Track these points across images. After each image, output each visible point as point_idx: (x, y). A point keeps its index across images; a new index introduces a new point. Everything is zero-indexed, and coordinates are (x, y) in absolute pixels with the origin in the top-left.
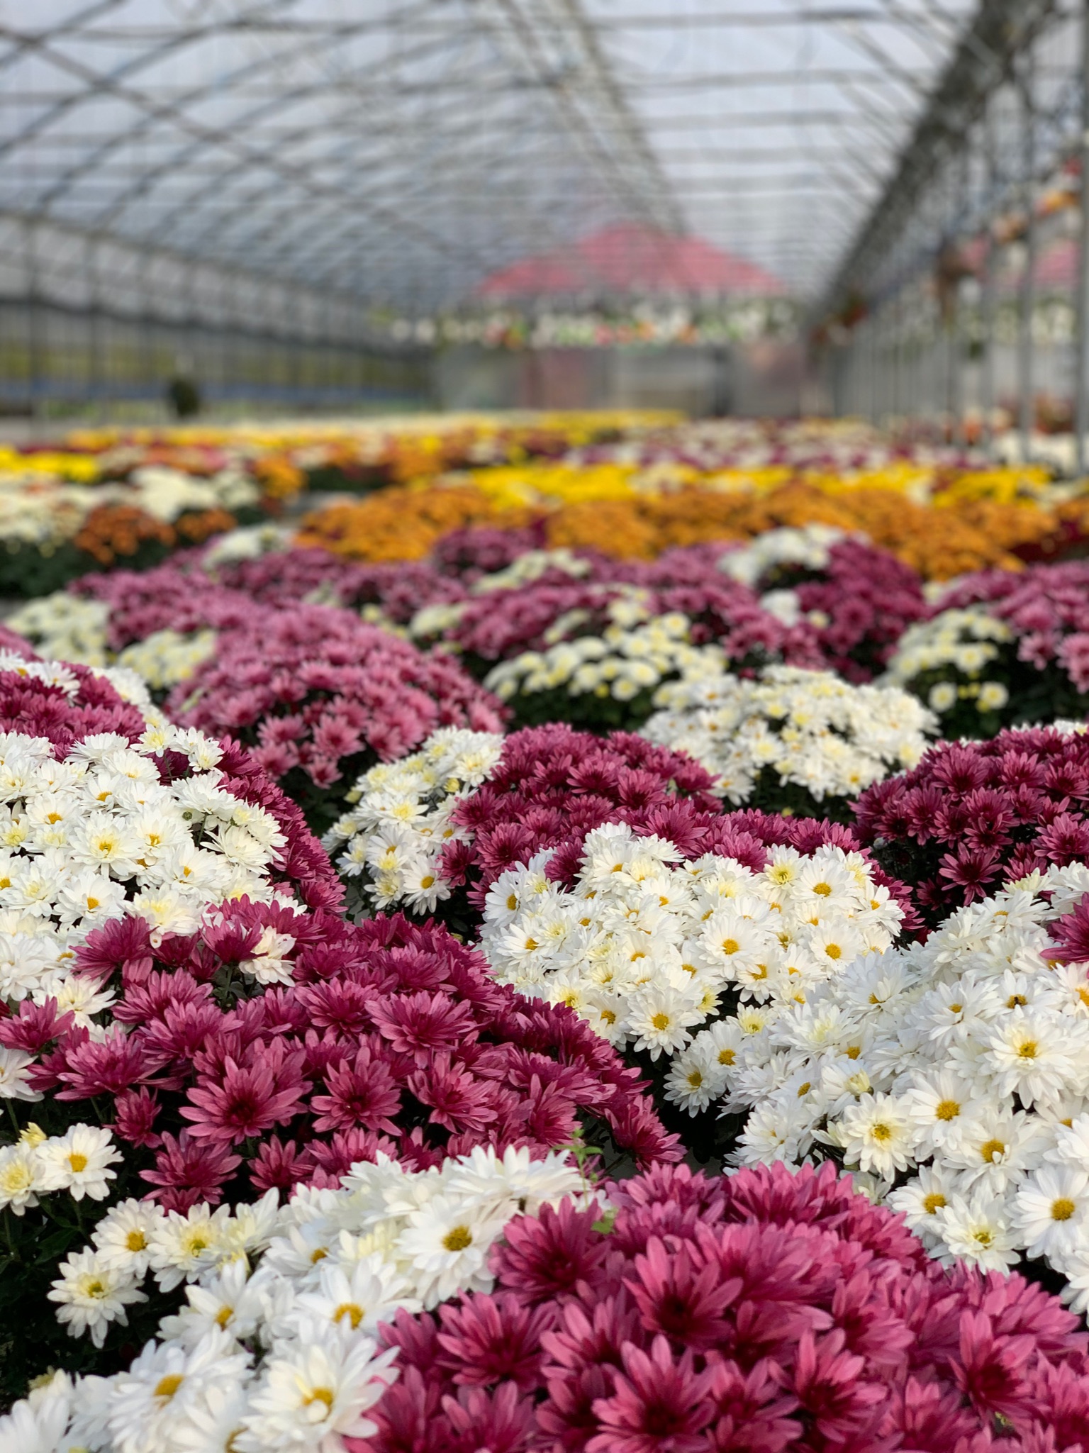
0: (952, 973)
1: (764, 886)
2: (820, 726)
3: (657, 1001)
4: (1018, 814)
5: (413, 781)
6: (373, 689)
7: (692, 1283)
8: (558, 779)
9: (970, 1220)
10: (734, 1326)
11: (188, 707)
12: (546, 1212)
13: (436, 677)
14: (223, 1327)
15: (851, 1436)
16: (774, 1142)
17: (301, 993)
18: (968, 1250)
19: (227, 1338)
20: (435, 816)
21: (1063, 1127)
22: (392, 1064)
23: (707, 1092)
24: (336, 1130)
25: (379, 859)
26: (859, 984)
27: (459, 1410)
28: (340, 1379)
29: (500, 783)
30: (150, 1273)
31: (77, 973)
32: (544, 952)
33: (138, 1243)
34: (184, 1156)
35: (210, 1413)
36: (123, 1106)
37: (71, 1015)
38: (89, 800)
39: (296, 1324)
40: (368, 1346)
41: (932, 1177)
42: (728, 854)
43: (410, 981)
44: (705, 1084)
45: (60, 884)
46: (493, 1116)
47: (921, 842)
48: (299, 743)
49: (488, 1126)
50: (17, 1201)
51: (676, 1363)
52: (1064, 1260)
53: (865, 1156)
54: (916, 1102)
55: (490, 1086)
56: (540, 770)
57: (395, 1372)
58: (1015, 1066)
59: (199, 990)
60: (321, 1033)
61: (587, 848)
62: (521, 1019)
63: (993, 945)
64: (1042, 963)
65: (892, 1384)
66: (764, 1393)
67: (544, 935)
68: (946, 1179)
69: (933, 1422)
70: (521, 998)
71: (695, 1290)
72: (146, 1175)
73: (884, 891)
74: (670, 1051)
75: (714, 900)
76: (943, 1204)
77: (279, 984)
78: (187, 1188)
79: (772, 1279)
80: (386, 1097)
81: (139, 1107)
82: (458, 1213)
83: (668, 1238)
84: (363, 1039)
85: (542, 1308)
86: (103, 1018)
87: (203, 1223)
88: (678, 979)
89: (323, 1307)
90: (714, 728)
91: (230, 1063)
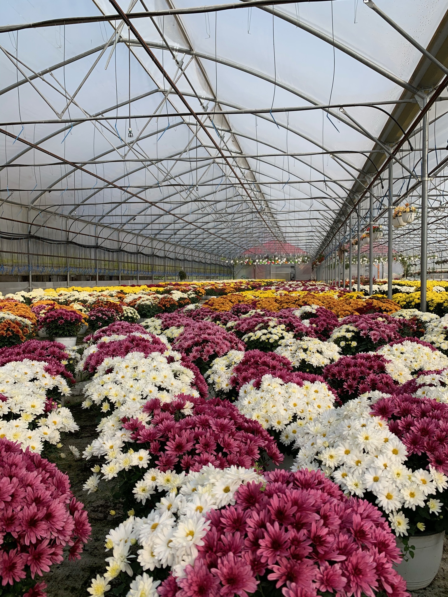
0: (348, 417)
1: (303, 390)
2: (315, 351)
3: (278, 418)
4: (361, 373)
5: (224, 362)
6: (217, 340)
7: (285, 506)
8: (256, 362)
9: (353, 480)
10: (295, 518)
11: (177, 344)
12: (248, 484)
13: (230, 338)
14: (169, 510)
15: (325, 551)
16: (305, 457)
17: (195, 418)
18: (352, 488)
19: (170, 513)
20: (229, 370)
21: (375, 458)
22: (215, 436)
23: (290, 440)
24: (201, 453)
25: (217, 380)
26: (325, 418)
27: (225, 539)
28: (196, 529)
29: (243, 363)
30: (156, 487)
31: (143, 412)
32: (252, 405)
33: (154, 479)
34: (166, 458)
35: (164, 535)
36: (152, 445)
37: (141, 422)
38: (152, 367)
39: (186, 511)
40: (203, 519)
41: (343, 469)
42: (294, 382)
43: (220, 415)
44: (289, 438)
45: (144, 387)
46: (238, 450)
47: (339, 379)
48: (200, 352)
49: (237, 452)
50: (126, 468)
51: (280, 529)
52: (377, 492)
53: (327, 463)
54: (339, 450)
55: (238, 442)
56: (252, 360)
57: (210, 527)
58: (363, 442)
59: (171, 416)
60: (199, 428)
61: (262, 380)
62: (246, 424)
63: (357, 410)
64: (369, 416)
65: (335, 534)
66: (303, 538)
67: (252, 401)
68: (347, 469)
69: (346, 546)
70: (246, 419)
71: (285, 509)
72: (156, 462)
73: (331, 392)
74: (281, 430)
75: (291, 394)
76: (346, 476)
77: (190, 415)
78: (166, 466)
79: (305, 506)
80: (213, 445)
81: (156, 445)
82: (227, 483)
83: (279, 493)
84: (208, 430)
85: (247, 511)
86: (149, 423)
87: (169, 475)
88: (283, 412)
89: (193, 506)
90: (291, 350)
91: (177, 436)
